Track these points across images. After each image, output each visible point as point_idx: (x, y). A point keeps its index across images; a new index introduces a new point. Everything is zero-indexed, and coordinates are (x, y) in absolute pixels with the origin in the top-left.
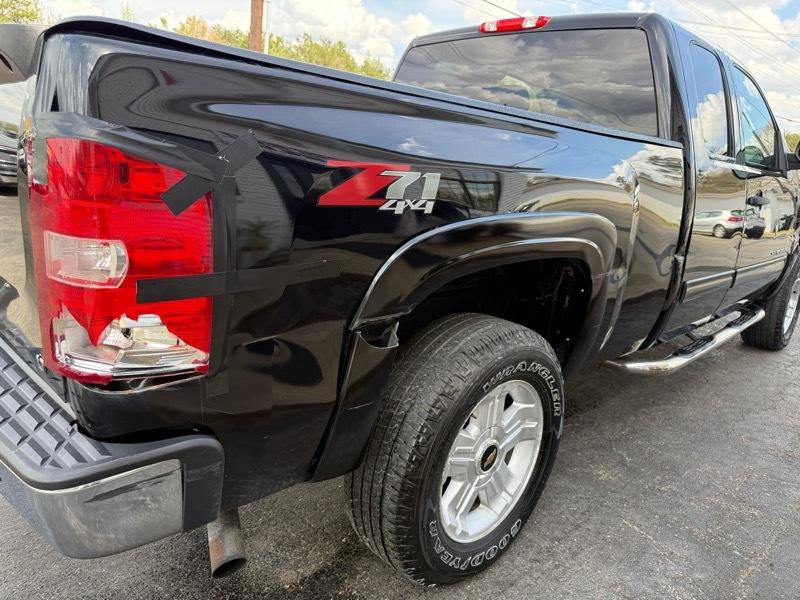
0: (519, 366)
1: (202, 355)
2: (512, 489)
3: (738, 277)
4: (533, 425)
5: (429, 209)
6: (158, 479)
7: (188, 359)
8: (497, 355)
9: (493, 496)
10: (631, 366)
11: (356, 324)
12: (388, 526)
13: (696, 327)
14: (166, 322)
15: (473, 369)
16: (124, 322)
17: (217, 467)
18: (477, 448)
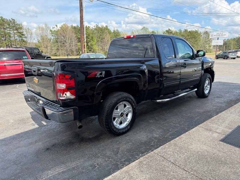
0: (124, 99)
1: (75, 97)
2: (128, 120)
3: (181, 82)
4: (130, 110)
5: (104, 76)
6: (70, 112)
7: (73, 97)
8: (120, 97)
9: (124, 122)
10: (158, 101)
11: (95, 93)
12: (104, 124)
13: (175, 92)
14: (70, 93)
15: (116, 99)
16: (66, 93)
17: (78, 111)
18: (119, 113)
